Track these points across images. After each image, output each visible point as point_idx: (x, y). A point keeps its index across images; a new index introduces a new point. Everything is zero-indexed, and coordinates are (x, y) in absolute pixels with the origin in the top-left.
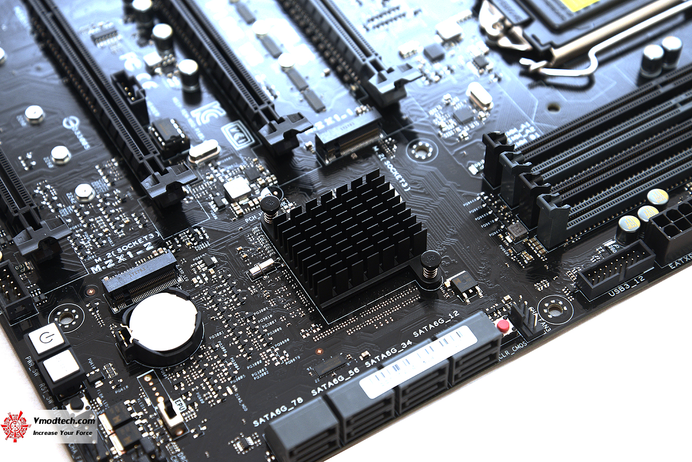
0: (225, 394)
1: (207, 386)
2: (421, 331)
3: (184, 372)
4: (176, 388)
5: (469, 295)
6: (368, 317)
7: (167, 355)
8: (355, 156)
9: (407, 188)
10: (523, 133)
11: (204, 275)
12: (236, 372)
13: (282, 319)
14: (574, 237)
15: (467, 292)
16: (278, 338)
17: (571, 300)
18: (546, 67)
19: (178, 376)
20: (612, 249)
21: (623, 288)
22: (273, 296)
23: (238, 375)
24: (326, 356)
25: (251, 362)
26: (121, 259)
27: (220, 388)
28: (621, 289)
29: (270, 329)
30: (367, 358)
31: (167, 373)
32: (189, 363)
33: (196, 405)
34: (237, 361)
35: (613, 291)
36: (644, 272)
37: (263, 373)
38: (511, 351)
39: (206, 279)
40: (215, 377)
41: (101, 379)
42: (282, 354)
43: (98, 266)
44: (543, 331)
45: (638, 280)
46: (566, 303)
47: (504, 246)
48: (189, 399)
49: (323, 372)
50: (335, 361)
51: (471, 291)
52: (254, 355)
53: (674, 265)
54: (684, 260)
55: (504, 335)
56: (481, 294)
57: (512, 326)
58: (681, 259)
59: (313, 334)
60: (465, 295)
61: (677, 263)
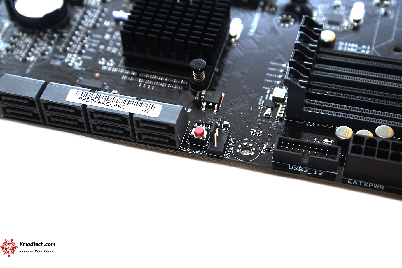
0: (28, 59)
1: (25, 49)
3: (25, 34)
5: (207, 106)
13: (102, 47)
14: (311, 123)
15: (208, 103)
16: (88, 53)
17: (262, 152)
21: (302, 169)
24: (97, 79)
25: (60, 54)
27: (30, 54)
28: (301, 169)
29: (90, 47)
32: (32, 32)
33: (10, 52)
34: (54, 48)
35: (294, 167)
36: (327, 172)
37: (58, 63)
38: (191, 151)
42: (78, 61)
44: (223, 154)
45: (318, 172)
46: (256, 152)
50: (97, 84)
51: (211, 104)
52: (65, 52)
53: (352, 182)
54: (363, 184)
55: (195, 137)
56: (215, 111)
57: (205, 135)
58: (361, 182)
59: (106, 65)
60: (205, 104)
61: (355, 182)
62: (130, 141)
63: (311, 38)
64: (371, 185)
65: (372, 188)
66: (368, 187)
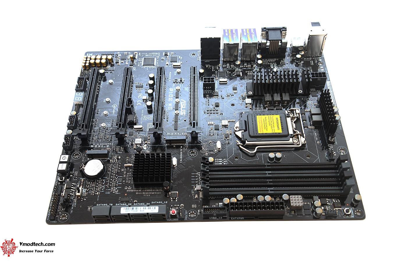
0: (96, 194)
1: (93, 190)
2: (154, 202)
3: (91, 183)
4: (87, 186)
5: (173, 199)
6: (144, 192)
7: (89, 176)
8: (174, 146)
9: (181, 162)
10: (223, 161)
11: (114, 160)
12: (103, 189)
13: (124, 181)
14: (213, 197)
15: (173, 198)
16: (119, 186)
17: (198, 214)
18: (242, 146)
19: (90, 183)
20: (220, 206)
22: (126, 174)
23: (103, 190)
24: (126, 196)
25: (108, 188)
26: (99, 146)
27: (96, 191)
28: (214, 218)
29: (119, 182)
30: (136, 202)
31: (88, 181)
32: (94, 181)
33: (88, 193)
34: (105, 186)
35: (211, 218)
36: (223, 217)
37: (109, 193)
38: (172, 220)
39: (114, 162)
40: (97, 188)
41: (73, 175)
42: (116, 190)
43: (93, 146)
44: (184, 219)
45: (220, 218)
46: (196, 214)
47: (193, 190)
48: (87, 190)
49: (122, 200)
50: (127, 199)
51: (174, 198)
52: (110, 187)
53: (233, 218)
54: (237, 218)
55: (172, 214)
56: (176, 200)
57: (176, 213)
58: (236, 218)
59: (128, 189)
60: (172, 198)
61: (234, 219)
62: (148, 221)
63: (206, 166)
64: (239, 218)
65: (240, 219)
66: (239, 220)
